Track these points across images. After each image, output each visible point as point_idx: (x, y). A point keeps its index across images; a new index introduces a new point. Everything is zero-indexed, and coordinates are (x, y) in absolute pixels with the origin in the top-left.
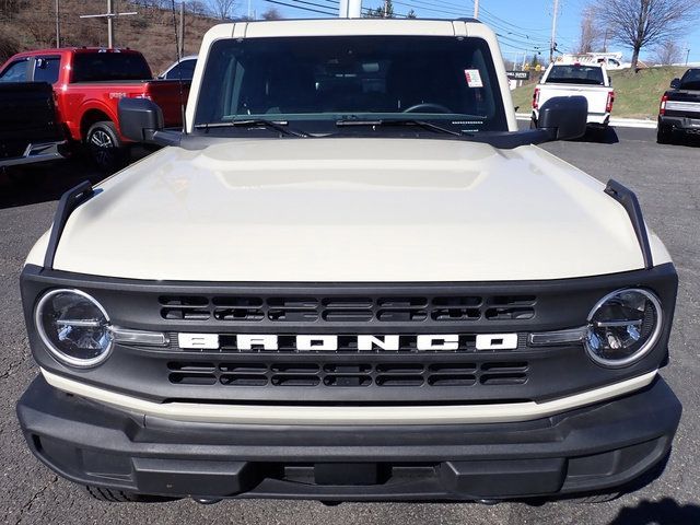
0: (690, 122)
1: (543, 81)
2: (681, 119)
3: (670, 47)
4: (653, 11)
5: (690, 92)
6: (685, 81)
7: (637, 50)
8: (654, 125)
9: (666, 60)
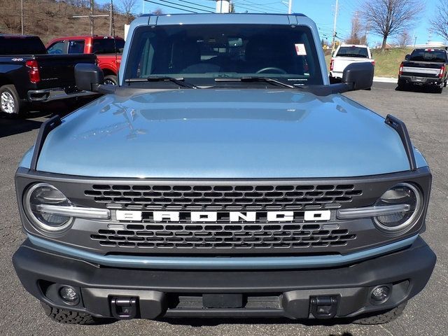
0: (416, 79)
1: (335, 55)
2: (411, 77)
3: (405, 35)
4: (395, 14)
5: (416, 62)
6: (413, 56)
7: (385, 38)
8: (396, 81)
9: (402, 44)
